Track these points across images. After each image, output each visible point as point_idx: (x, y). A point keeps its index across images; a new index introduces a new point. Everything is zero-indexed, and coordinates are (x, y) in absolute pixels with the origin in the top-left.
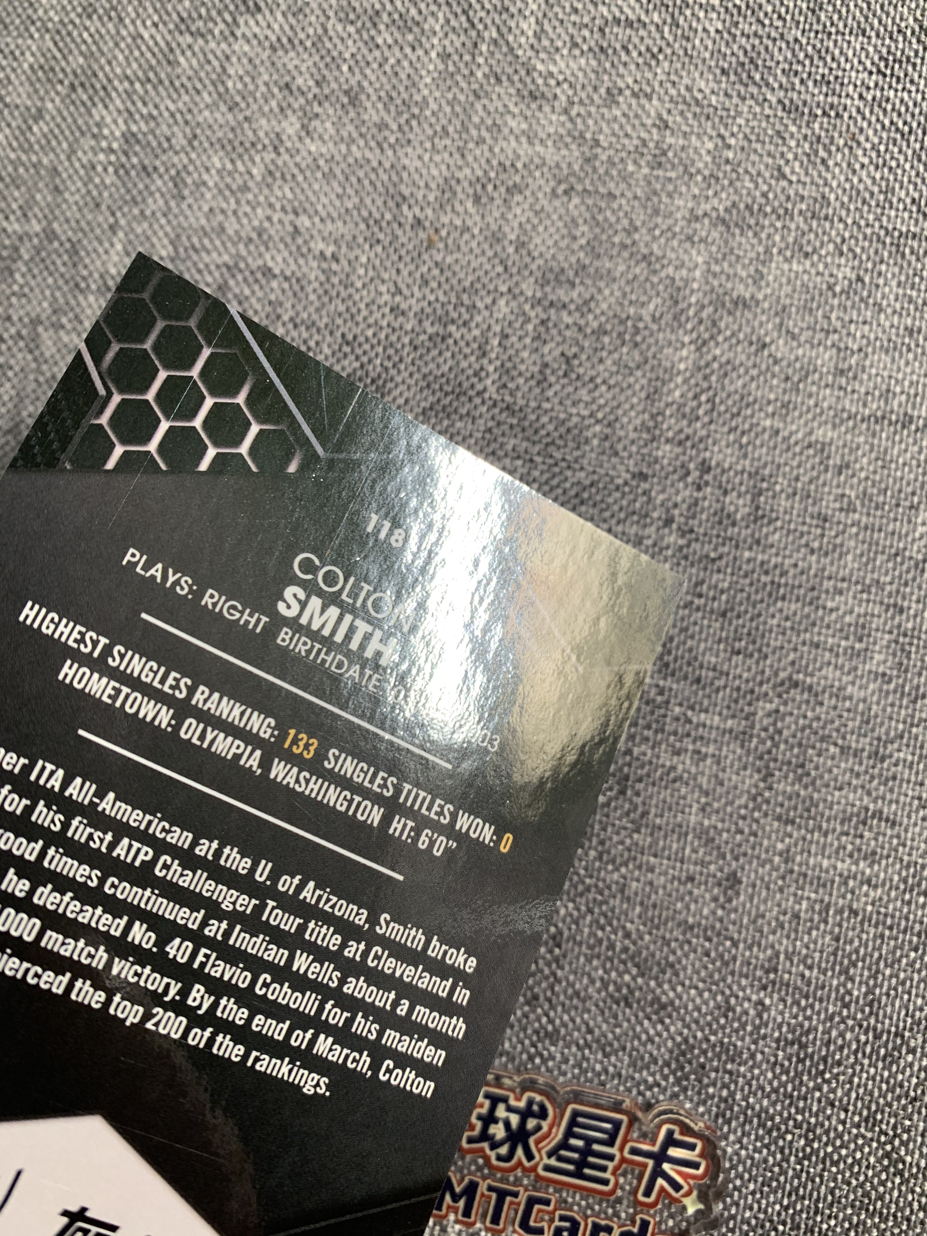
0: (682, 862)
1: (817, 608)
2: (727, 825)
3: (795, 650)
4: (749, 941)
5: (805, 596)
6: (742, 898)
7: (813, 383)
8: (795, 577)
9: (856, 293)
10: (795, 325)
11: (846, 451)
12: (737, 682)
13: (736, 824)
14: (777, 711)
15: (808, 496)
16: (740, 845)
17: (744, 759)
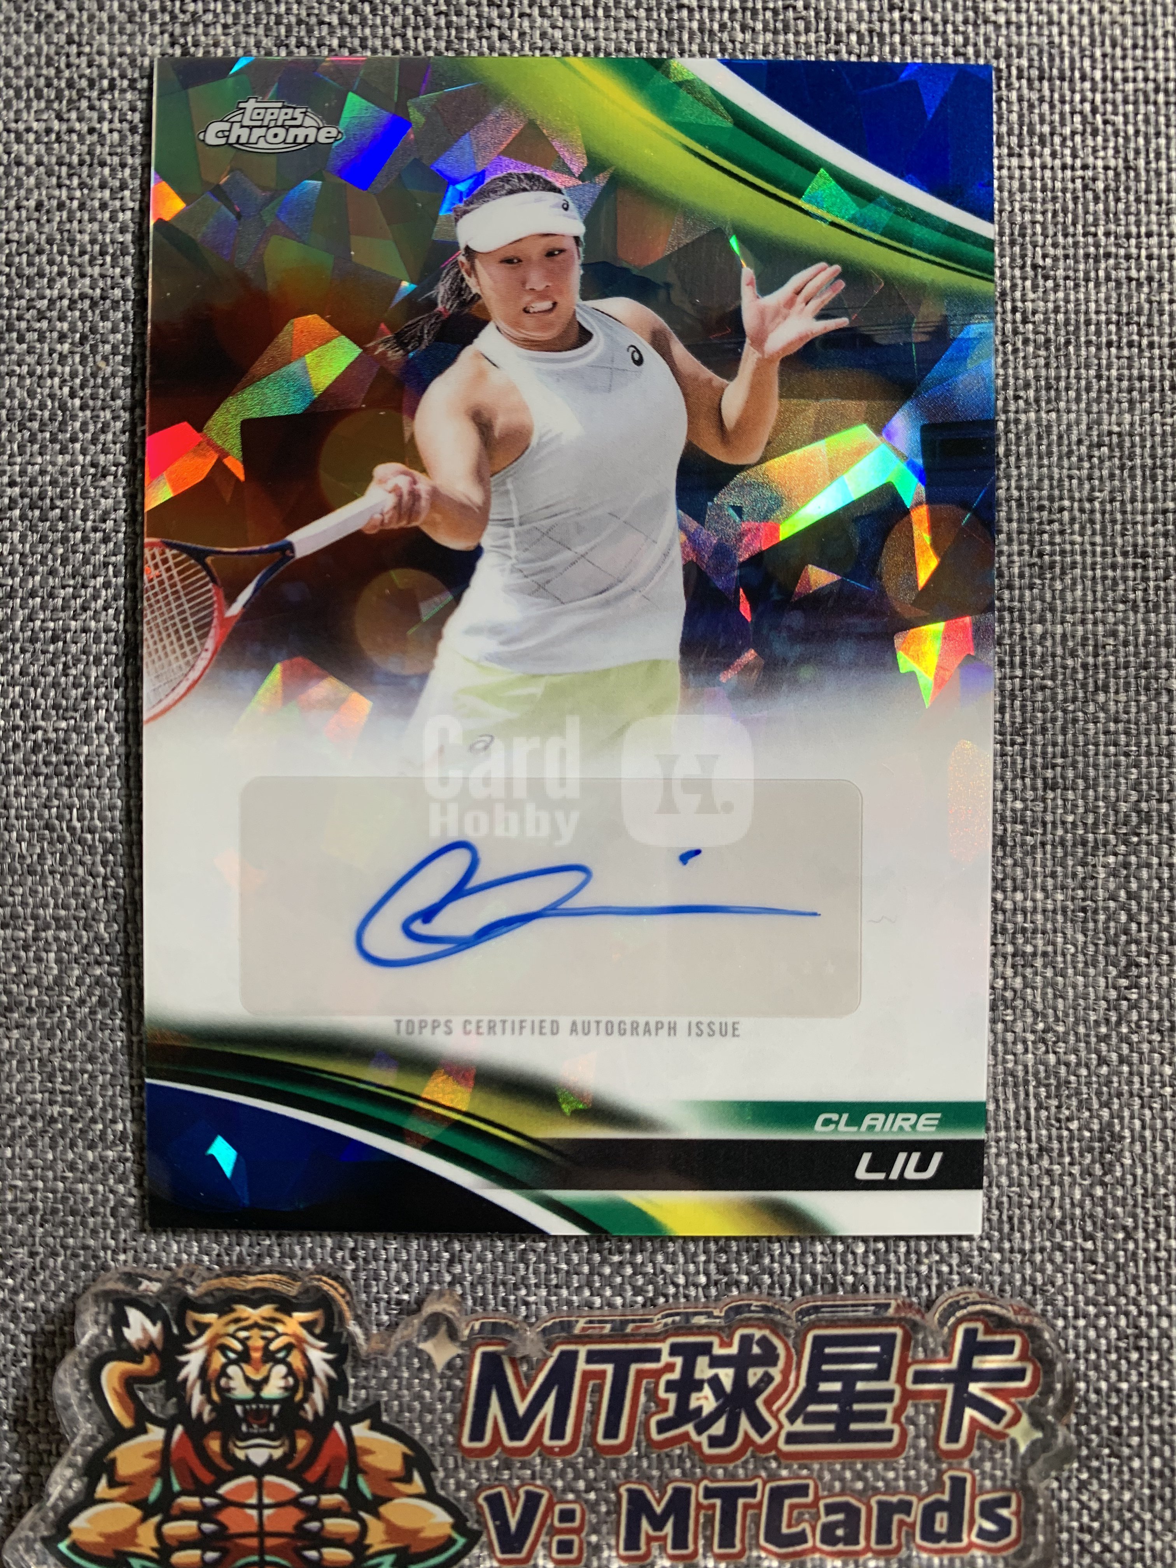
0: (1028, 1131)
1: (1158, 694)
2: (1083, 1054)
3: (1137, 765)
4: (1152, 1226)
5: (1137, 677)
6: (1128, 1162)
7: (1088, 343)
8: (1115, 652)
9: (1127, 190)
10: (1044, 256)
11: (1158, 439)
12: (1060, 832)
13: (1098, 1052)
14: (1126, 865)
15: (1114, 522)
16: (1109, 1083)
17: (1091, 949)
